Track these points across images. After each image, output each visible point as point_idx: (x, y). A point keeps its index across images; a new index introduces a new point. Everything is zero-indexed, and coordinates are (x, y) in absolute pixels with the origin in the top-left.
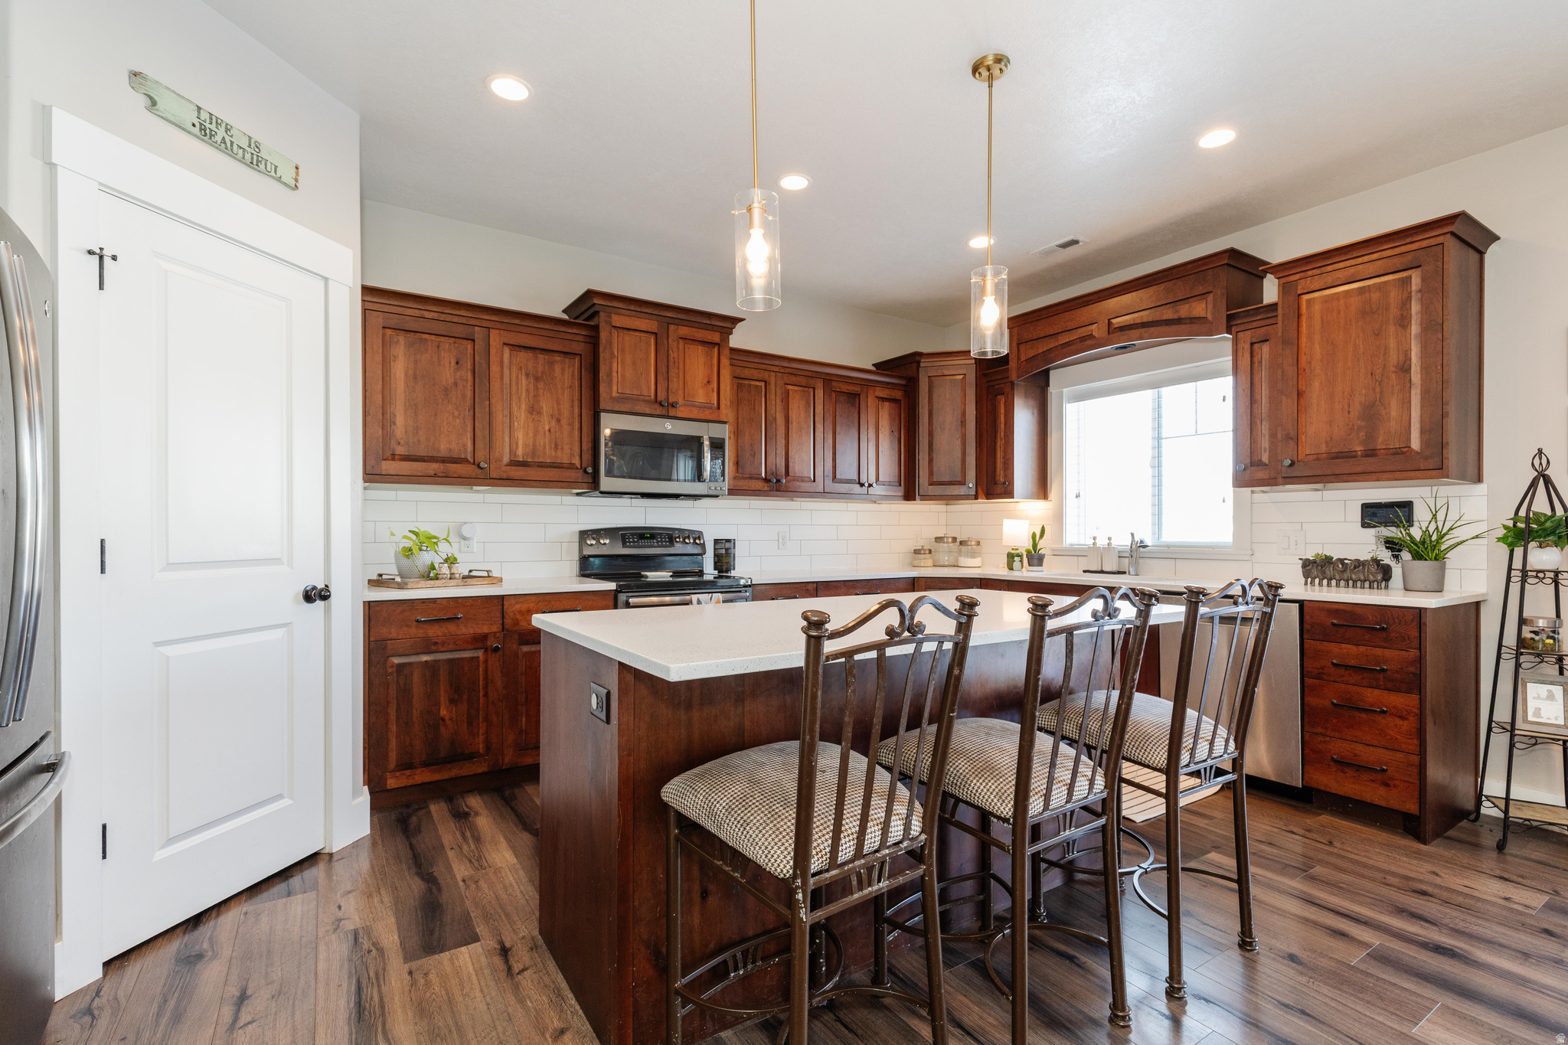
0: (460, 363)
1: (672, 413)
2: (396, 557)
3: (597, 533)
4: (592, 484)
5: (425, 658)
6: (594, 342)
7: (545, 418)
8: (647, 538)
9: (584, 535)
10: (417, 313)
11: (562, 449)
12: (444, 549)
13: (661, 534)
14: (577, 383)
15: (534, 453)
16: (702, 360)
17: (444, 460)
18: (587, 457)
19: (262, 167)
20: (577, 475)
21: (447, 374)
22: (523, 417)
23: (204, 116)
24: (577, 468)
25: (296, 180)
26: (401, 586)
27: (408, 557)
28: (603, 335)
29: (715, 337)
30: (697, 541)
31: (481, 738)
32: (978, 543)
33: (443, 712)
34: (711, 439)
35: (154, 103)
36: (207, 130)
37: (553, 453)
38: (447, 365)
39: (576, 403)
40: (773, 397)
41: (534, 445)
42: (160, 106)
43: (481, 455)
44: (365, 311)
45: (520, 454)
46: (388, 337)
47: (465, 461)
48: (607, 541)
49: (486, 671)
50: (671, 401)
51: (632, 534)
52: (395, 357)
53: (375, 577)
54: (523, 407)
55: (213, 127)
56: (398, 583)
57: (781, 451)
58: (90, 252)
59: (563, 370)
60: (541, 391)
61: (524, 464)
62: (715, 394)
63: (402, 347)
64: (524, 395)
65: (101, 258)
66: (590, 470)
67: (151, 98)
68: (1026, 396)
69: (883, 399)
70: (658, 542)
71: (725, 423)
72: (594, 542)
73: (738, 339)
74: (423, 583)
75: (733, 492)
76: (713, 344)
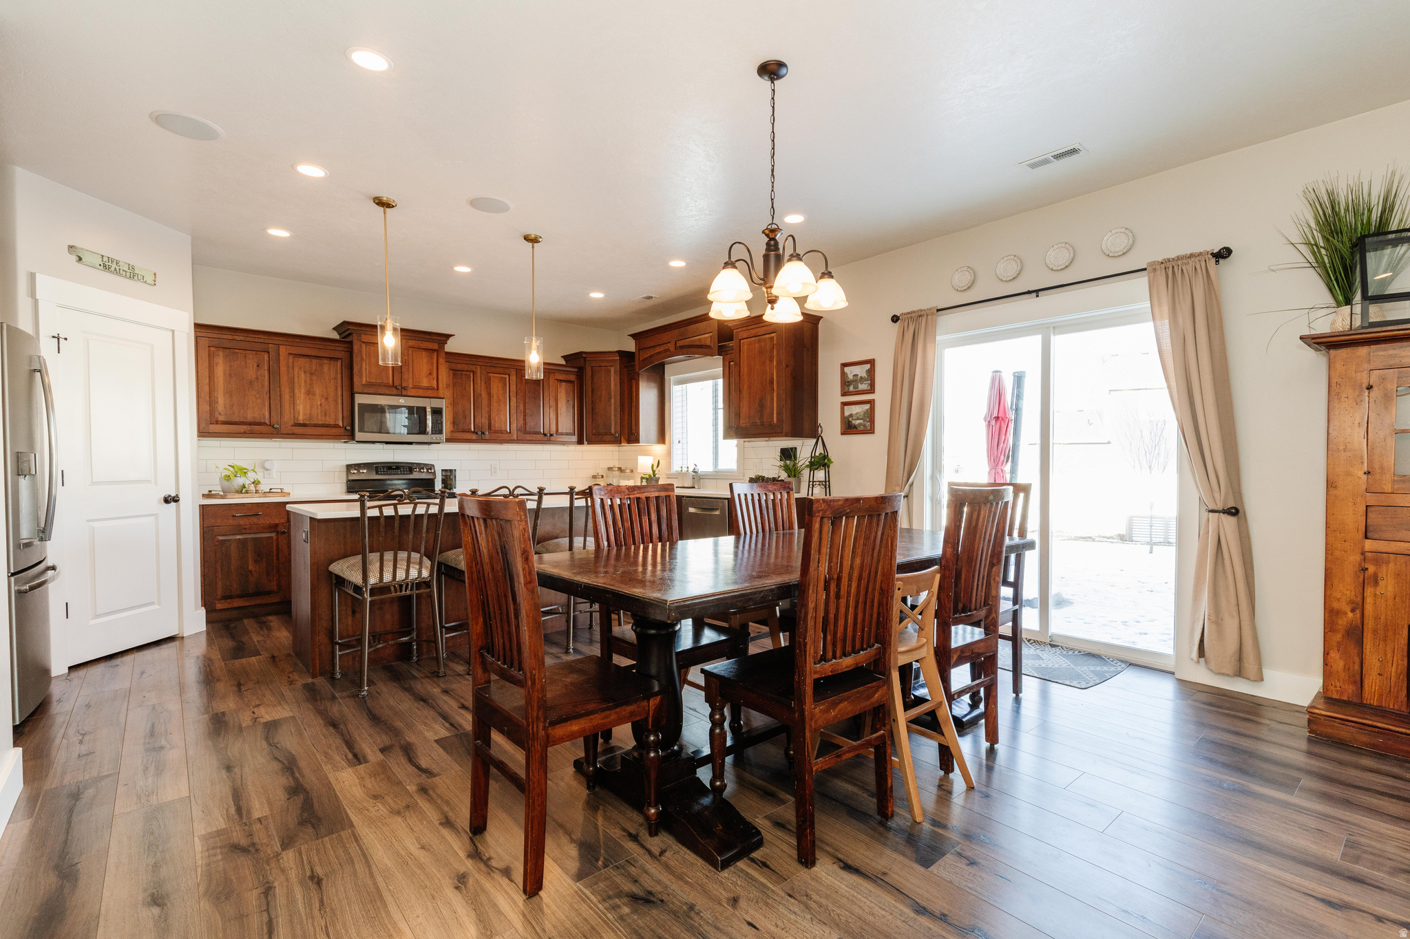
0: (260, 366)
1: (404, 393)
2: (220, 480)
3: (358, 466)
4: (350, 436)
5: (238, 537)
6: (351, 353)
7: (318, 397)
8: (394, 469)
9: (349, 467)
10: (230, 337)
11: (330, 416)
12: (252, 476)
13: (404, 467)
14: (339, 376)
15: (310, 419)
16: (425, 360)
17: (250, 424)
18: (347, 421)
19: (136, 278)
20: (342, 431)
21: (251, 373)
22: (302, 397)
23: (105, 259)
24: (340, 427)
25: (155, 281)
26: (222, 497)
27: (228, 480)
28: (356, 347)
29: (435, 346)
30: (430, 471)
31: (275, 583)
32: (632, 471)
33: (251, 567)
34: (432, 408)
35: (80, 259)
36: (107, 265)
37: (324, 418)
38: (251, 368)
39: (339, 389)
40: (479, 381)
41: (310, 414)
42: (83, 260)
43: (274, 420)
44: (196, 338)
45: (301, 419)
46: (212, 352)
47: (265, 424)
48: (365, 471)
49: (278, 544)
50: (403, 385)
51: (383, 467)
52: (217, 364)
53: (207, 493)
54: (303, 391)
55: (110, 264)
56: (221, 495)
57: (485, 414)
58: (53, 337)
59: (329, 368)
60: (314, 382)
61: (304, 425)
62: (435, 381)
63: (222, 358)
64: (303, 384)
65: (58, 339)
66: (348, 428)
67: (79, 256)
68: (649, 380)
69: (561, 381)
70: (401, 471)
71: (443, 398)
72: (356, 472)
73: (451, 346)
74: (237, 495)
75: (448, 440)
76: (434, 350)
